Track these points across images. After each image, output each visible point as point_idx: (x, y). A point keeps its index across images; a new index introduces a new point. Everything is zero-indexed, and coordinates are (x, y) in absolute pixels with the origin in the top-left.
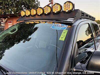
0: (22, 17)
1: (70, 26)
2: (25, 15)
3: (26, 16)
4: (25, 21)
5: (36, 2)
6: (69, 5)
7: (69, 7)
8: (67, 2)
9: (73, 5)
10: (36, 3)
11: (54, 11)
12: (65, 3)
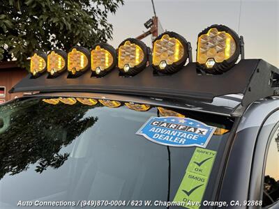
0: (33, 77)
1: (223, 131)
2: (45, 71)
3: (49, 73)
4: (41, 93)
5: (99, 25)
6: (221, 41)
7: (219, 48)
8: (212, 27)
9: (238, 42)
10: (101, 27)
11: (155, 62)
12: (205, 32)
